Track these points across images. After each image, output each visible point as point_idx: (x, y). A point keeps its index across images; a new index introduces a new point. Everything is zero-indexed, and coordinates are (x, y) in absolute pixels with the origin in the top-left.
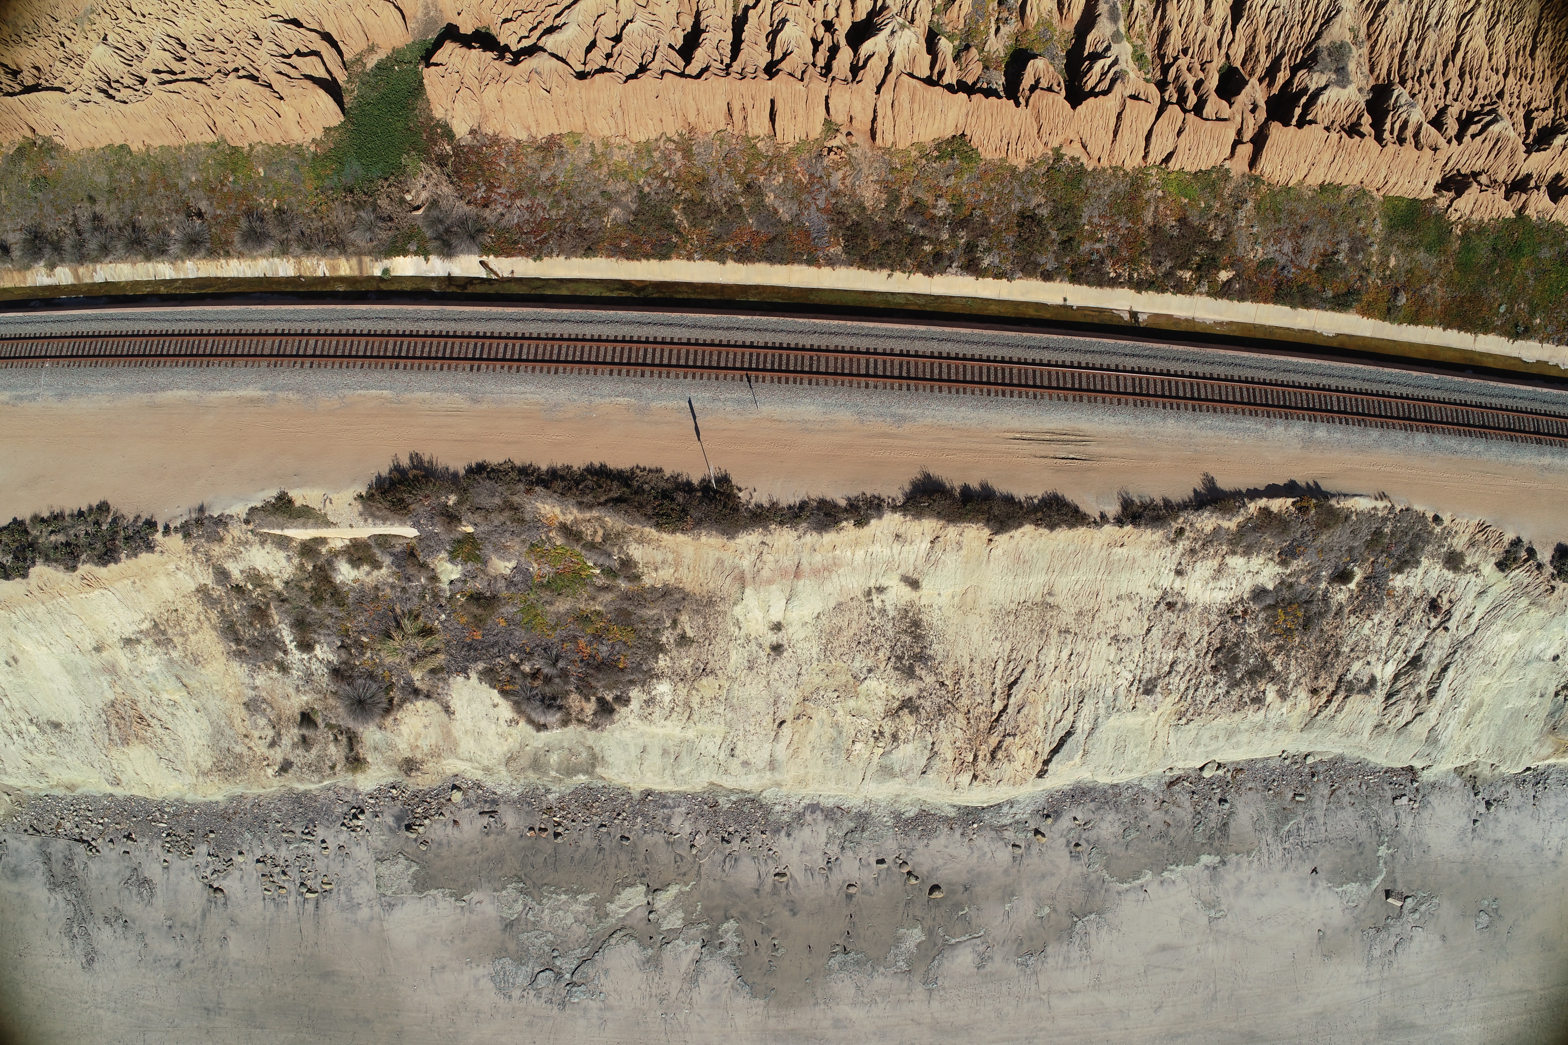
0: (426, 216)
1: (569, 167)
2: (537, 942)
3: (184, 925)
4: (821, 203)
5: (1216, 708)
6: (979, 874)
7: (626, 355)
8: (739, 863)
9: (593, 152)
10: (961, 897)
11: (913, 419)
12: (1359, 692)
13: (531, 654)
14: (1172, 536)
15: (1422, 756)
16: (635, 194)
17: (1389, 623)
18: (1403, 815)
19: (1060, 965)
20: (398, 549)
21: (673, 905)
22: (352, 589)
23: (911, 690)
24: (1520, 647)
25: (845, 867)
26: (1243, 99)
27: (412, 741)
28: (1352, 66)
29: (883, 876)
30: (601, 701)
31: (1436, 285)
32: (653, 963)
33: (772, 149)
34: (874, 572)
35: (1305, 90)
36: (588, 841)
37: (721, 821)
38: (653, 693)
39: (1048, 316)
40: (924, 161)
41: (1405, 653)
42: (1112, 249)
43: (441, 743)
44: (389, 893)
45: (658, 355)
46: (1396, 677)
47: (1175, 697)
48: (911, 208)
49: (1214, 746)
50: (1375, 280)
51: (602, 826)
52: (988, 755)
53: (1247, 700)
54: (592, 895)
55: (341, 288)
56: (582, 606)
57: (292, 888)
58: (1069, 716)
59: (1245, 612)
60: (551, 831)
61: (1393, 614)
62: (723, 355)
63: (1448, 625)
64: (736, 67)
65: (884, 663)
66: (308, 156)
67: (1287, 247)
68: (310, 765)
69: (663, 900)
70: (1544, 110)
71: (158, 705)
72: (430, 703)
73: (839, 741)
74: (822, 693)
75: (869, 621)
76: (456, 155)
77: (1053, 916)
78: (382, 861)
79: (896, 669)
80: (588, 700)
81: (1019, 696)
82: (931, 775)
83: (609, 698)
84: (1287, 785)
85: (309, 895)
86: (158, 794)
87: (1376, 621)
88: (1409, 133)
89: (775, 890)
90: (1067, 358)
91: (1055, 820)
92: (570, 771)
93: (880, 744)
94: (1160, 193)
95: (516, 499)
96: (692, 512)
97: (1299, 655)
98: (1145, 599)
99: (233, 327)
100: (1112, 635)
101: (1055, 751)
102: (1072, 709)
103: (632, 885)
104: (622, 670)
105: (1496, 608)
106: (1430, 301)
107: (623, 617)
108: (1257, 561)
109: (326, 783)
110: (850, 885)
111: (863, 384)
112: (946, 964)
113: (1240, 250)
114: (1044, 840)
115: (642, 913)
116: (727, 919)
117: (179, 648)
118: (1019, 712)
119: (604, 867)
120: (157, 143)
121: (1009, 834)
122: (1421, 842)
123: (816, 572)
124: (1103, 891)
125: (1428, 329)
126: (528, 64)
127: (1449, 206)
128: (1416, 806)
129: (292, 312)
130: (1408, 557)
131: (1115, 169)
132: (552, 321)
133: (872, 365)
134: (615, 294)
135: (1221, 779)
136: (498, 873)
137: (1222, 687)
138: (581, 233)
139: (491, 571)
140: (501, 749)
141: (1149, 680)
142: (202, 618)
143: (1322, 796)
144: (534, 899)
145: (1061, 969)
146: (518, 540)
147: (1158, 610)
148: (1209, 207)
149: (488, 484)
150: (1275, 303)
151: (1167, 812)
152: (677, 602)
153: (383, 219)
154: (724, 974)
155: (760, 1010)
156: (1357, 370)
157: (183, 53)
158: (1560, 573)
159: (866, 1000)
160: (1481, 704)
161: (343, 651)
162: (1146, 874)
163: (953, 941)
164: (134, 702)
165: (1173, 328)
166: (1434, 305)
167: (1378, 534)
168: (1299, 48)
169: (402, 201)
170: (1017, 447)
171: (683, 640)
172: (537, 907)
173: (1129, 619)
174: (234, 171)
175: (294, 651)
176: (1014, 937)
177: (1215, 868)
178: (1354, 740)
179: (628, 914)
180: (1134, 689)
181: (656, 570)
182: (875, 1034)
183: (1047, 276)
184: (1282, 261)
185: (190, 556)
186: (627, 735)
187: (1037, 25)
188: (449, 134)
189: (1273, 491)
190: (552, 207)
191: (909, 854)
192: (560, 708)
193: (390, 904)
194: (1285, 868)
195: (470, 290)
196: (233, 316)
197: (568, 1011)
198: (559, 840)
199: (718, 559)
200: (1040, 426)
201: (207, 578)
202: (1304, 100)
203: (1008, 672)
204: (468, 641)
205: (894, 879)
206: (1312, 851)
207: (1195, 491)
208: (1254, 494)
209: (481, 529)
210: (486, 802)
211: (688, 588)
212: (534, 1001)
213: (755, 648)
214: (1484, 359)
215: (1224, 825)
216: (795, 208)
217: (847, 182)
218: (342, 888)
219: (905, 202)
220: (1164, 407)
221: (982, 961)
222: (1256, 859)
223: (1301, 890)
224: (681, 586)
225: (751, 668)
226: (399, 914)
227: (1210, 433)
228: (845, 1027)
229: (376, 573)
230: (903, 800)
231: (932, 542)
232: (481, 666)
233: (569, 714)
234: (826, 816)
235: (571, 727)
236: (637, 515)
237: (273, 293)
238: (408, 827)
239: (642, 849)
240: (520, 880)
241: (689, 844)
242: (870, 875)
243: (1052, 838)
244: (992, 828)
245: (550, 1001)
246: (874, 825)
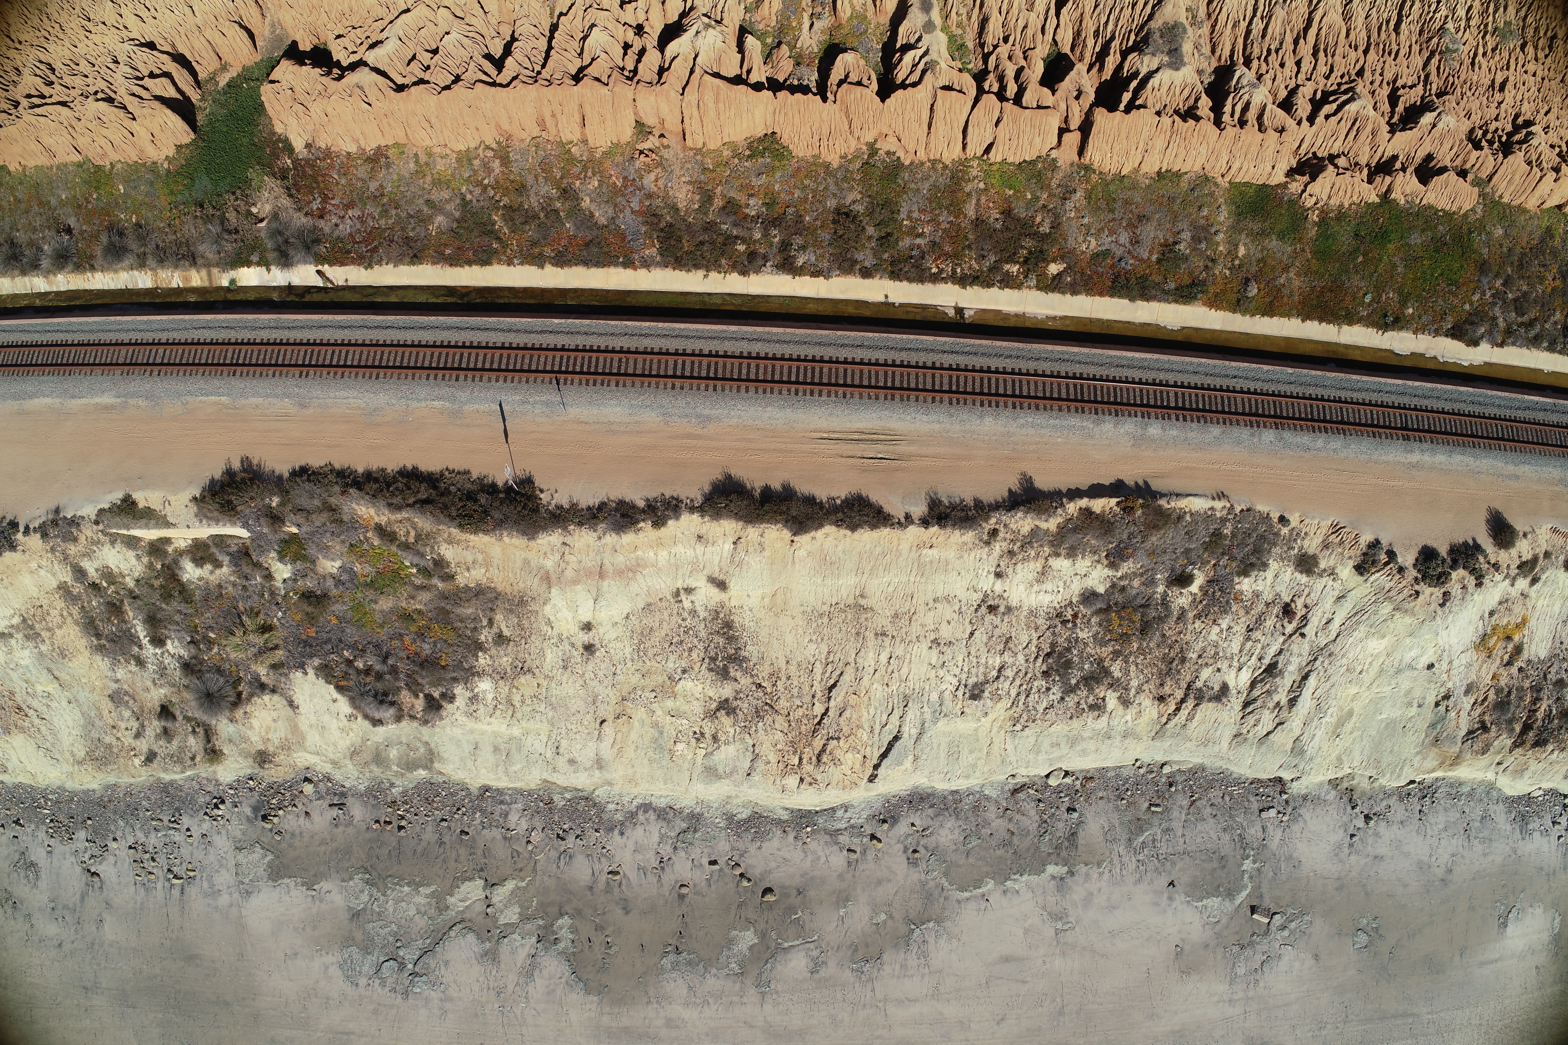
0: (268, 227)
1: (395, 177)
2: (381, 932)
3: (65, 907)
4: (635, 205)
5: (1051, 714)
6: (813, 878)
7: (443, 360)
8: (574, 860)
9: (417, 162)
10: (794, 900)
11: (718, 419)
12: (1210, 700)
13: (363, 651)
14: (985, 537)
15: (1288, 768)
16: (458, 201)
17: (1240, 628)
18: (1270, 828)
19: (896, 973)
20: (234, 548)
21: (509, 900)
22: (198, 587)
23: (727, 691)
24: (1388, 655)
25: (677, 867)
26: (1067, 85)
27: (263, 734)
28: (1187, 47)
29: (715, 877)
30: (429, 698)
31: (1292, 275)
32: (491, 956)
33: (586, 154)
34: (680, 573)
35: (1136, 74)
36: (429, 835)
37: (556, 818)
38: (476, 690)
39: (867, 313)
40: (736, 161)
41: (1260, 659)
42: (934, 244)
43: (290, 736)
44: (247, 881)
45: (473, 359)
46: (1253, 685)
47: (1006, 703)
48: (724, 208)
49: (1056, 753)
50: (1221, 270)
51: (443, 820)
52: (814, 759)
53: (1085, 707)
54: (433, 888)
55: (192, 298)
56: (404, 605)
57: (161, 874)
58: (895, 719)
59: (1075, 616)
60: (395, 824)
61: (1243, 619)
62: (535, 359)
63: (1304, 631)
64: (545, 74)
65: (699, 664)
66: (163, 172)
67: (1124, 238)
68: (172, 756)
69: (500, 894)
70: (1411, 87)
71: (34, 696)
72: (276, 698)
73: (660, 741)
74: (639, 693)
75: (680, 621)
76: (295, 168)
77: (889, 923)
78: (240, 849)
79: (710, 670)
80: (417, 696)
81: (839, 699)
82: (756, 777)
83: (436, 695)
84: (1142, 794)
85: (175, 881)
86: (42, 782)
87: (1224, 626)
88: (1252, 115)
89: (608, 888)
90: (881, 356)
91: (892, 826)
92: (411, 766)
93: (702, 745)
94: (982, 185)
95: (333, 501)
96: (493, 513)
97: (1139, 661)
98: (964, 601)
99: (93, 338)
100: (932, 638)
101: (884, 756)
102: (897, 713)
103: (471, 879)
104: (443, 667)
105: (1358, 613)
106: (1285, 291)
107: (443, 616)
108: (1083, 564)
109: (188, 773)
110: (682, 886)
111: (669, 386)
112: (779, 967)
113: (1071, 243)
114: (880, 845)
115: (480, 907)
116: (562, 915)
117: (47, 642)
118: (840, 715)
119: (444, 861)
120: (31, 163)
121: (844, 839)
122: (1291, 856)
123: (620, 573)
124: (942, 899)
125: (1284, 321)
126: (351, 78)
127: (1304, 191)
128: (1285, 819)
129: (146, 322)
130: (1253, 560)
131: (934, 162)
132: (376, 327)
133: (680, 366)
134: (440, 300)
135: (1069, 787)
136: (346, 864)
137: (1056, 693)
138: (408, 241)
139: (320, 570)
140: (345, 743)
141: (976, 685)
142: (65, 613)
143: (1181, 807)
144: (379, 890)
145: (898, 977)
146: (338, 540)
147: (979, 614)
148: (1037, 199)
149: (307, 486)
150: (1111, 296)
151: (1010, 820)
152: (491, 601)
153: (230, 232)
154: (559, 970)
155: (594, 1007)
156: (1199, 365)
157: (53, 78)
158: (1424, 578)
159: (698, 1001)
160: (1350, 714)
161: (192, 646)
162: (987, 883)
163: (786, 945)
164: (12, 693)
165: (1001, 324)
166: (1291, 295)
167: (1217, 535)
168: (1131, 31)
169: (250, 213)
170: (823, 447)
171: (501, 639)
172: (382, 898)
173: (949, 622)
174: (97, 188)
175: (148, 646)
176: (849, 943)
177: (1062, 879)
178: (1213, 749)
179: (467, 907)
180: (960, 693)
181: (468, 569)
182: (707, 1035)
183: (866, 274)
184: (1119, 252)
185: (49, 555)
186: (457, 732)
187: (851, 18)
188: (289, 148)
189: (1096, 491)
190: (381, 217)
191: (741, 856)
192: (392, 704)
193: (247, 892)
194: (1139, 881)
195: (307, 298)
196: (94, 327)
197: (411, 1001)
198: (403, 833)
199: (525, 559)
200: (848, 426)
201: (66, 576)
202: (1134, 84)
203: (827, 675)
204: (304, 637)
205: (727, 880)
206: (1168, 864)
207: (1010, 491)
208: (1074, 494)
209: (304, 529)
210: (335, 794)
211: (500, 588)
212: (380, 990)
213: (568, 647)
214: (1350, 351)
215: (1073, 834)
216: (611, 211)
217: (660, 183)
218: (204, 875)
219: (718, 203)
220: (982, 405)
221: (816, 966)
222: (1106, 871)
223: (1157, 904)
224: (493, 585)
225: (565, 668)
226: (255, 901)
227: (1031, 431)
228: (678, 1027)
229: (218, 572)
230: (735, 802)
231: (735, 543)
232: (317, 662)
233: (401, 710)
234: (659, 816)
235: (404, 723)
236: (442, 516)
237: (132, 304)
238: (264, 818)
239: (480, 844)
240: (366, 871)
241: (525, 840)
242: (700, 877)
243: (889, 844)
244: (827, 832)
245: (394, 990)
246: (706, 826)
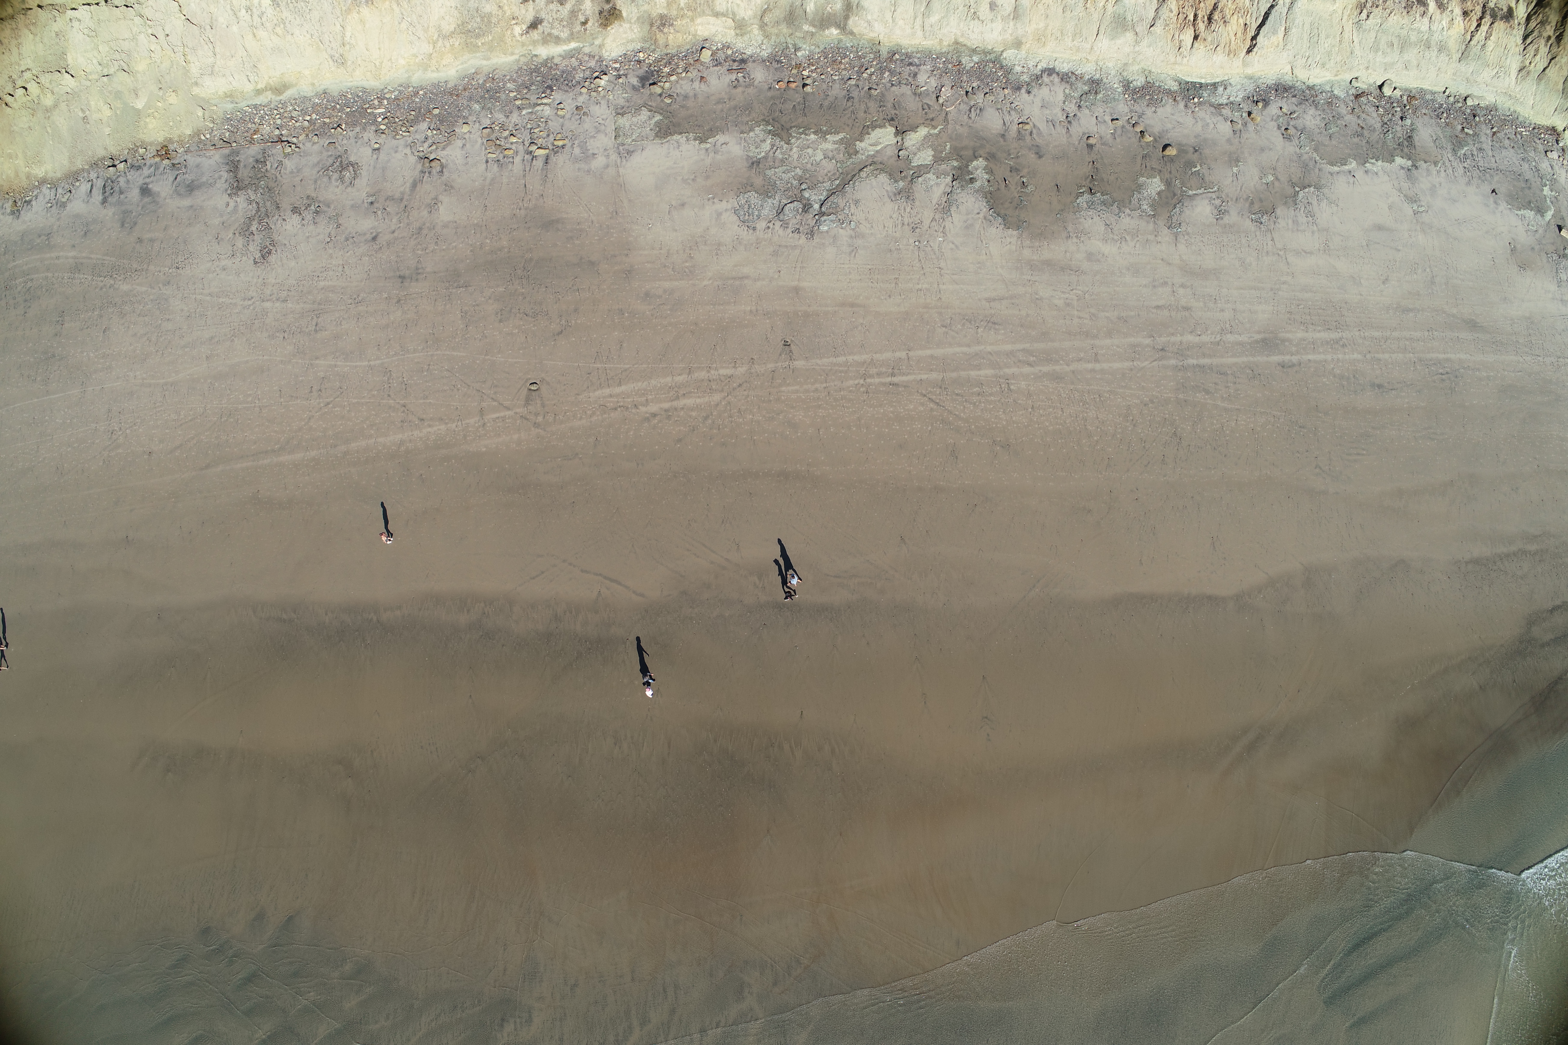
2: (785, 175)
3: (389, 198)
6: (1205, 140)
8: (984, 112)
10: (1193, 156)
19: (1291, 226)
21: (923, 144)
25: (1082, 121)
29: (1119, 131)
32: (904, 194)
36: (837, 90)
37: (965, 78)
44: (629, 141)
51: (851, 78)
54: (841, 135)
57: (521, 147)
60: (799, 83)
68: (561, 20)
69: (913, 139)
77: (1277, 184)
78: (622, 114)
82: (1158, 29)
84: (1455, 118)
85: (538, 152)
89: (1020, 136)
91: (1265, 107)
92: (824, 23)
101: (1262, 26)
103: (880, 127)
110: (1089, 136)
112: (1187, 212)
114: (1257, 122)
115: (891, 152)
116: (976, 157)
119: (852, 112)
121: (1226, 112)
124: (1317, 171)
128: (1565, 162)
135: (1398, 99)
136: (745, 119)
143: (1486, 134)
144: (782, 139)
145: (1293, 231)
151: (1358, 117)
154: (977, 206)
155: (1014, 240)
159: (1116, 237)
162: (1351, 163)
163: (1191, 193)
172: (785, 146)
176: (1245, 196)
177: (1409, 170)
178: (1504, 84)
179: (877, 152)
182: (1128, 269)
191: (1140, 117)
193: (628, 151)
194: (1469, 183)
197: (817, 239)
198: (808, 89)
205: (1129, 135)
206: (1488, 175)
210: (734, 61)
212: (781, 232)
215: (1409, 137)
218: (576, 142)
221: (1221, 213)
222: (1442, 170)
223: (1487, 205)
226: (637, 159)
228: (1099, 261)
230: (1131, 69)
234: (1062, 79)
238: (653, 84)
239: (890, 99)
240: (768, 123)
241: (935, 96)
242: (1107, 130)
243: (1265, 121)
244: (1212, 105)
245: (798, 231)
246: (1106, 89)
